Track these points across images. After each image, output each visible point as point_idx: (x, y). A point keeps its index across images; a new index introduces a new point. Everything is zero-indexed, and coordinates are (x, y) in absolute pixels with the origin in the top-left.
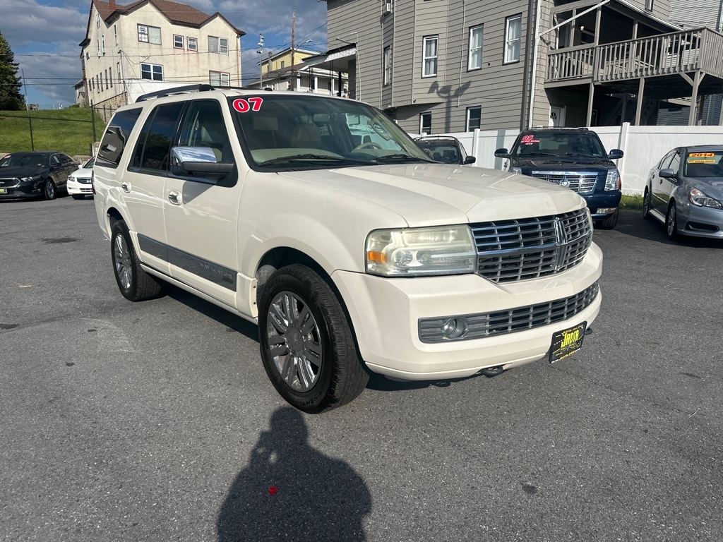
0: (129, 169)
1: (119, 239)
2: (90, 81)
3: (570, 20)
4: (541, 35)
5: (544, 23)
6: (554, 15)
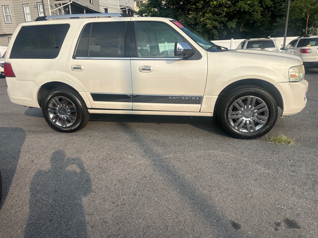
0: (74, 58)
3: (61, 7)
4: (51, 11)
5: (52, 7)
6: (55, 4)
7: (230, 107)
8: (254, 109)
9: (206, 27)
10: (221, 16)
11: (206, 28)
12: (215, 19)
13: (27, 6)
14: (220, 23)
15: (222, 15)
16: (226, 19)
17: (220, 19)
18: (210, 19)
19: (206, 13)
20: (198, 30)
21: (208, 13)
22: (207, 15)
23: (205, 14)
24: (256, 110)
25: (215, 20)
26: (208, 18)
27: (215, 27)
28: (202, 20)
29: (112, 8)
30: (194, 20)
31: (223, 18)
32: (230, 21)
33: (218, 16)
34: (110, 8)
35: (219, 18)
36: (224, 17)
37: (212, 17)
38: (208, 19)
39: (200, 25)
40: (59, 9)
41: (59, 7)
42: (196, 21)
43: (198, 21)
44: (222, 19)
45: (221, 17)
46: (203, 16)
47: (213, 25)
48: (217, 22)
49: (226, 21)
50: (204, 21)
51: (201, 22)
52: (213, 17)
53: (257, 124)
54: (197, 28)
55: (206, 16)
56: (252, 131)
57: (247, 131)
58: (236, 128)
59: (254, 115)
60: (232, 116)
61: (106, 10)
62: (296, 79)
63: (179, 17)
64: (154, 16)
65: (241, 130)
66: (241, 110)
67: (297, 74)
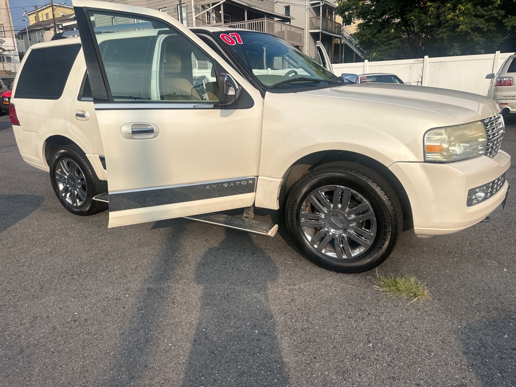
0: (79, 99)
3: (210, 9)
4: (195, 16)
5: (197, 9)
6: (202, 6)
7: (302, 203)
8: (349, 213)
9: (456, 30)
10: (490, 7)
11: (457, 32)
12: (478, 13)
13: (165, 10)
14: (488, 21)
15: (493, 5)
16: (502, 12)
17: (489, 13)
18: (466, 13)
19: (461, 4)
20: (440, 36)
21: (463, 4)
22: (461, 7)
23: (457, 6)
24: (353, 216)
25: (476, 16)
26: (463, 12)
27: (477, 29)
28: (449, 17)
29: (297, 5)
30: (434, 18)
31: (494, 12)
32: (511, 15)
33: (486, 8)
34: (294, 4)
35: (486, 11)
36: (497, 9)
37: (472, 9)
38: (463, 14)
39: (445, 27)
40: (207, 12)
41: (207, 9)
42: (438, 20)
43: (441, 19)
44: (492, 14)
45: (491, 10)
46: (454, 9)
47: (472, 26)
48: (481, 20)
49: (501, 16)
50: (454, 19)
51: (448, 21)
52: (474, 11)
53: (354, 244)
54: (439, 32)
55: (460, 9)
56: (345, 257)
57: (336, 256)
58: (316, 246)
59: (348, 225)
60: (308, 222)
61: (287, 8)
62: (442, 155)
63: (407, 14)
64: (363, 14)
65: (323, 251)
66: (323, 212)
67: (445, 146)
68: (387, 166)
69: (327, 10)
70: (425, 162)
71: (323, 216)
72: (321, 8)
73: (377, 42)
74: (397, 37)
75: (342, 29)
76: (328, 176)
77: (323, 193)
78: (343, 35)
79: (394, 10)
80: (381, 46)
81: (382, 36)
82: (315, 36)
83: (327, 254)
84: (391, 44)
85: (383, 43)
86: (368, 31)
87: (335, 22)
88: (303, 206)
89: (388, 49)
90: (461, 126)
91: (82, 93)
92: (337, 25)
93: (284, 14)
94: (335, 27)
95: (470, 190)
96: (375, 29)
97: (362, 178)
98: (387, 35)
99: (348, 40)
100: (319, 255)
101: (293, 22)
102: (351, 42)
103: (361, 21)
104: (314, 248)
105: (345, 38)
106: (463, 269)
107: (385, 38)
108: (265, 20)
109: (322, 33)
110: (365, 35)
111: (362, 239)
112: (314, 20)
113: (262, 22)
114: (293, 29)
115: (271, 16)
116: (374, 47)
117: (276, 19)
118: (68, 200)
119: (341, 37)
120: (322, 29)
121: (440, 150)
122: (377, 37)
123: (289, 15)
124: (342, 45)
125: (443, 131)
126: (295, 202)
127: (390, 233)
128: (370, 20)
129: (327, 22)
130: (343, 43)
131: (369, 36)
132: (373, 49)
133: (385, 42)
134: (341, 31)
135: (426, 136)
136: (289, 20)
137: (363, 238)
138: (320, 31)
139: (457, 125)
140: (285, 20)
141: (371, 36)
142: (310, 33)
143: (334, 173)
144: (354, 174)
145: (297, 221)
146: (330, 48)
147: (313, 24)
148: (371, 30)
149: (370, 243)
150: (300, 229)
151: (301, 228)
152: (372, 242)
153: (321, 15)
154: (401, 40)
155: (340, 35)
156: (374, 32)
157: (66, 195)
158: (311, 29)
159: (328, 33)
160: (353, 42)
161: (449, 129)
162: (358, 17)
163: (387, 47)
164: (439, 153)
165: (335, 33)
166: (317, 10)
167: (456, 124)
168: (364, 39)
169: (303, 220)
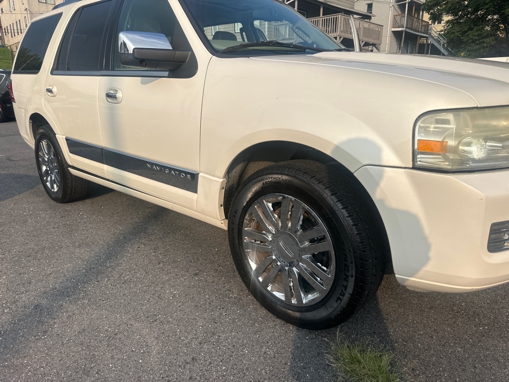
0: (52, 73)
1: (44, 143)
2: (5, 28)
7: (245, 215)
8: (301, 239)
24: (307, 243)
34: (377, 2)
53: (306, 286)
56: (294, 301)
57: (283, 298)
58: (261, 279)
59: (300, 256)
60: (252, 243)
61: (370, 6)
62: (446, 159)
63: (506, 9)
64: (453, 10)
65: (269, 288)
66: (269, 231)
67: (451, 143)
68: (352, 172)
69: (414, 7)
70: (414, 168)
71: (270, 237)
72: (407, 5)
73: (467, 41)
74: (491, 35)
75: (429, 28)
76: (274, 180)
77: (270, 205)
78: (430, 34)
79: (489, 5)
80: (471, 44)
81: (473, 34)
82: (397, 35)
83: (274, 293)
84: (484, 42)
85: (474, 41)
86: (457, 28)
87: (422, 20)
88: (247, 220)
89: (479, 48)
90: (487, 111)
91: (55, 67)
92: (424, 23)
93: (366, 11)
94: (422, 26)
95: (493, 225)
96: (466, 25)
97: (316, 187)
98: (480, 32)
99: (435, 40)
100: (264, 292)
101: (373, 20)
102: (439, 42)
103: (450, 18)
104: (259, 281)
105: (432, 37)
106: (488, 349)
107: (477, 36)
108: (340, 17)
109: (406, 32)
110: (454, 33)
111: (317, 280)
112: (398, 18)
113: (336, 17)
114: (372, 26)
115: (349, 13)
116: (463, 46)
117: (355, 16)
118: (48, 184)
119: (427, 36)
120: (406, 27)
121: (443, 149)
122: (468, 35)
123: (371, 13)
124: (429, 45)
125: (450, 116)
126: (236, 213)
127: (354, 278)
128: (461, 17)
129: (413, 20)
130: (429, 42)
131: (458, 34)
132: (462, 48)
133: (476, 40)
134: (428, 30)
135: (419, 124)
136: (369, 18)
137: (319, 279)
138: (404, 29)
139: (477, 108)
140: (366, 17)
141: (461, 34)
142: (392, 31)
143: (280, 176)
144: (306, 180)
145: (239, 240)
146: (414, 49)
147: (396, 22)
148: (461, 27)
149: (326, 289)
150: (242, 252)
151: (243, 250)
152: (330, 288)
153: (406, 12)
154: (496, 39)
155: (427, 34)
156: (464, 29)
157: (47, 179)
158: (393, 27)
159: (412, 32)
160: (441, 42)
161: (462, 114)
162: (448, 13)
163: (478, 47)
164: (439, 155)
165: (421, 32)
166: (402, 7)
167: (476, 106)
168: (452, 37)
169: (246, 239)
